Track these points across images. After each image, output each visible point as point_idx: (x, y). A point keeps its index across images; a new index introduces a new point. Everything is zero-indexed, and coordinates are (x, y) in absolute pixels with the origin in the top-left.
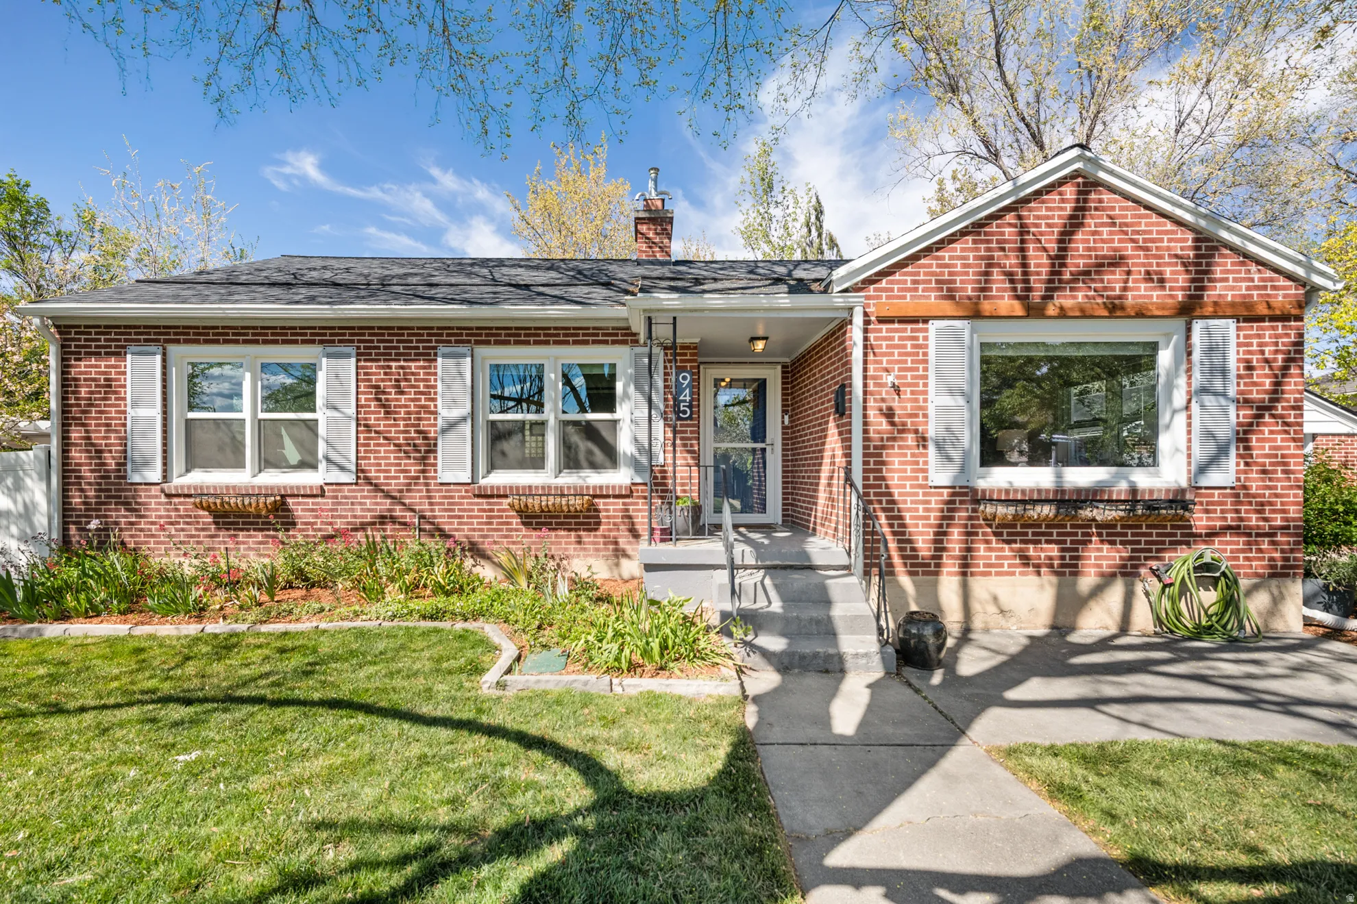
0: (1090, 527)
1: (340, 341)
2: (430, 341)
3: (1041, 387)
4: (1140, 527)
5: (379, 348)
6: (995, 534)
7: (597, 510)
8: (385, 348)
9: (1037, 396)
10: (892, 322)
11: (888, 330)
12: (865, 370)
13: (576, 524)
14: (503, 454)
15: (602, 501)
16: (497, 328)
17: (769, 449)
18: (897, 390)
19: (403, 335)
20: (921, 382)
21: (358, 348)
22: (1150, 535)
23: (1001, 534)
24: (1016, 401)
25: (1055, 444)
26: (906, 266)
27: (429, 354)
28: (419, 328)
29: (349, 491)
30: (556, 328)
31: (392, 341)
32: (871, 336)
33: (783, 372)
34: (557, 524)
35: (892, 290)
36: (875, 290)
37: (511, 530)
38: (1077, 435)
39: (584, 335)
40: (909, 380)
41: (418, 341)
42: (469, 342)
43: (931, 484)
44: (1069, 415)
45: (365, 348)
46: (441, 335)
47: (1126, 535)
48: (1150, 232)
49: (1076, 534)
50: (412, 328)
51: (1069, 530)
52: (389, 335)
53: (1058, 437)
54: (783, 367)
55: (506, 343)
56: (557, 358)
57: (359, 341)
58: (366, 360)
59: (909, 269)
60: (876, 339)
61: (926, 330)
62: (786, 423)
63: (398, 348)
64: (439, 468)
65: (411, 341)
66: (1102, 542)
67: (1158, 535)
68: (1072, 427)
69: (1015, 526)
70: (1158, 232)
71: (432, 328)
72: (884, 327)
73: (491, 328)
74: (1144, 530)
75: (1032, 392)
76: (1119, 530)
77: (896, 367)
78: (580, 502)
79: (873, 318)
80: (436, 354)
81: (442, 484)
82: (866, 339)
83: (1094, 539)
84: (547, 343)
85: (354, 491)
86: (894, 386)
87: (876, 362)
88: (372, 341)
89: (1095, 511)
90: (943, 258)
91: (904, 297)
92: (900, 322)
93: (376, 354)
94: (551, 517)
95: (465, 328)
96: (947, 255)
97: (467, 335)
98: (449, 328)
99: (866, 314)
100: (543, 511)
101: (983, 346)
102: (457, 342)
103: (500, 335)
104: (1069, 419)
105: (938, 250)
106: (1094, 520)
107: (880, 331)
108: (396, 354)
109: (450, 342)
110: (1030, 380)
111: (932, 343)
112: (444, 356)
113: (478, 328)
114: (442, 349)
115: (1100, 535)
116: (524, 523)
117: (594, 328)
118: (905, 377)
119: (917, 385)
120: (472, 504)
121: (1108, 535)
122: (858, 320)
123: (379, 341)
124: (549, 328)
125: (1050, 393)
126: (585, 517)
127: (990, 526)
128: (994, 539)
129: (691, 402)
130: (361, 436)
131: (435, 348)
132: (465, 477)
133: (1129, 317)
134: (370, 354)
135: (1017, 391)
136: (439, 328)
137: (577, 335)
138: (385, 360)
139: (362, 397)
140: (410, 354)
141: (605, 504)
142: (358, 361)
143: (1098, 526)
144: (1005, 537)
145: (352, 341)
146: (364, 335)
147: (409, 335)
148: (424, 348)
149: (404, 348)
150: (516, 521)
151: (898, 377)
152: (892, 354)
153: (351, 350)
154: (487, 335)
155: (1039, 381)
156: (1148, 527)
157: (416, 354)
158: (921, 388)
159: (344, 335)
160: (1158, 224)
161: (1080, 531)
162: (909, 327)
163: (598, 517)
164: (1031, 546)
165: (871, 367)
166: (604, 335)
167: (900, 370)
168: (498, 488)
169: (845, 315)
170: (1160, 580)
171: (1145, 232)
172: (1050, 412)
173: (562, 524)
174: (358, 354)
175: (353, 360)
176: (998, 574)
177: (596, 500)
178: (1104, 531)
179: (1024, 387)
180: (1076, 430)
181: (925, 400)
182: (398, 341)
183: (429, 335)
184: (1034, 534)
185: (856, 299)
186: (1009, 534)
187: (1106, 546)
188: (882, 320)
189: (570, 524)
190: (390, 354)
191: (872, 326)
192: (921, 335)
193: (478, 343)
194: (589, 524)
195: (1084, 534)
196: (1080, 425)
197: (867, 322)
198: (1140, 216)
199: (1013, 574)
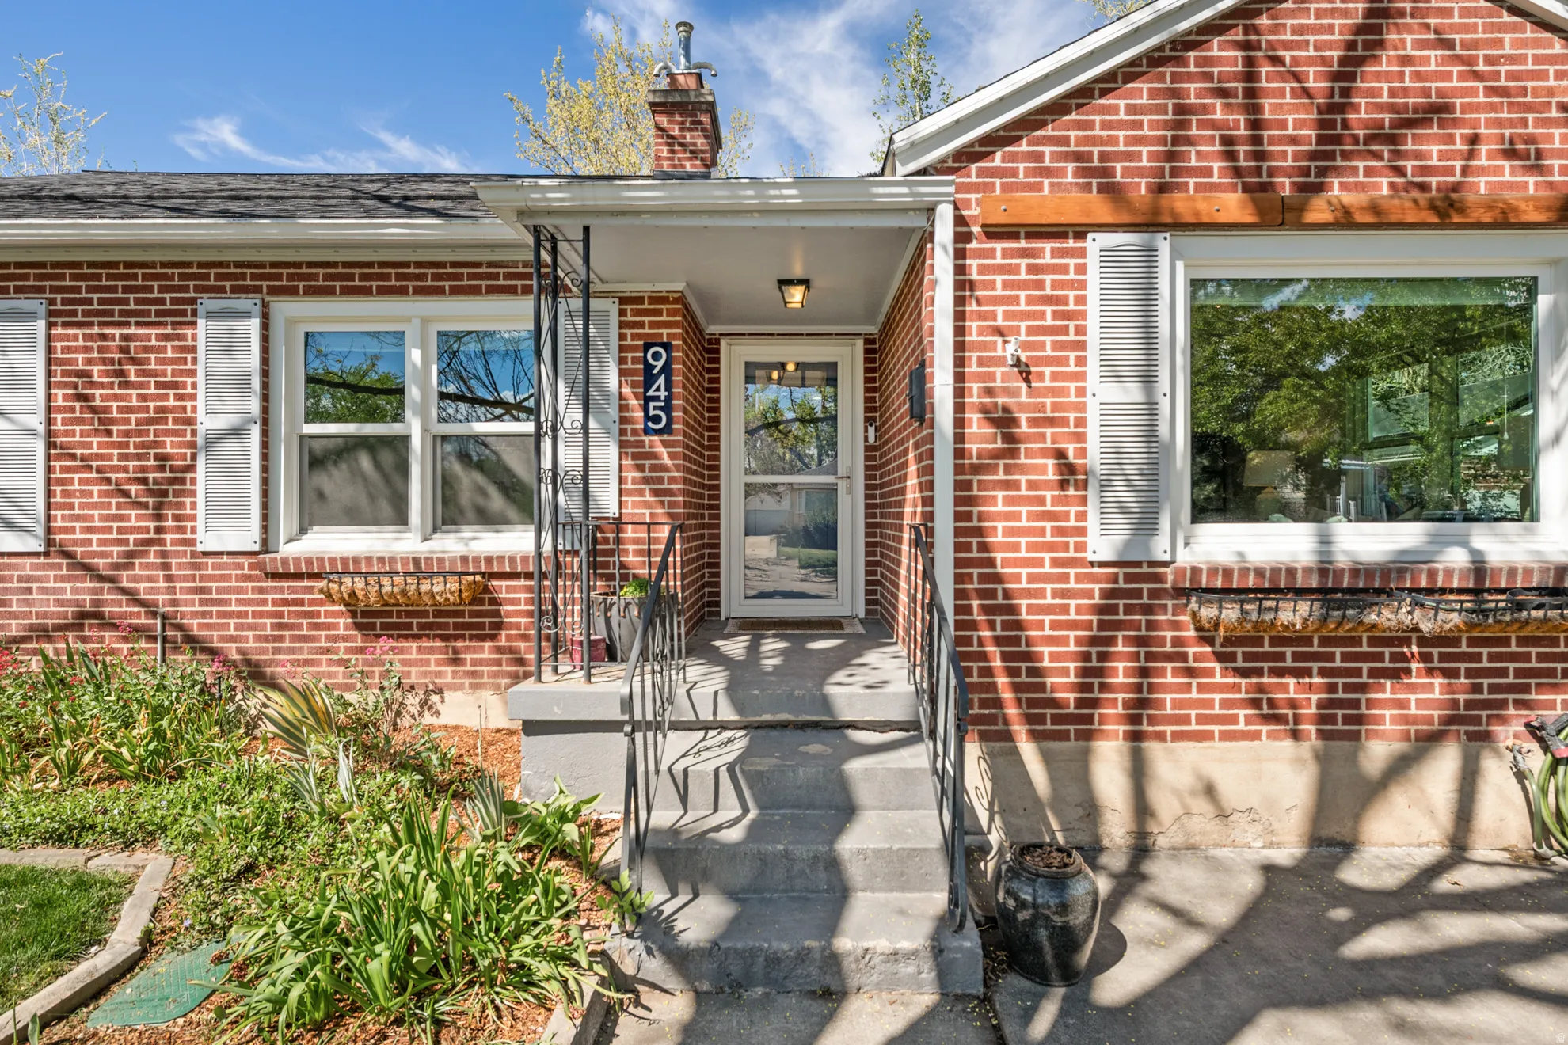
0: (1407, 642)
1: (18, 290)
2: (186, 289)
3: (1323, 387)
4: (1506, 641)
5: (90, 301)
6: (1220, 657)
7: (495, 602)
8: (101, 301)
9: (1315, 401)
10: (1015, 236)
11: (1006, 253)
12: (960, 331)
13: (456, 626)
14: (321, 495)
15: (504, 583)
16: (310, 265)
17: (842, 486)
18: (1024, 371)
19: (135, 277)
20: (1072, 355)
21: (52, 302)
22: (1527, 657)
23: (1232, 657)
24: (1282, 408)
25: (1345, 472)
26: (1042, 124)
27: (183, 313)
28: (164, 265)
29: (34, 567)
30: (419, 265)
31: (114, 289)
32: (973, 263)
33: (867, 351)
34: (421, 626)
35: (1014, 173)
36: (981, 173)
37: (335, 639)
38: (1377, 460)
39: (471, 276)
40: (1049, 352)
41: (162, 289)
42: (257, 289)
43: (1091, 557)
44: (1365, 427)
45: (64, 302)
46: (206, 277)
47: (1477, 657)
48: (1521, 59)
49: (1379, 657)
50: (152, 265)
51: (1365, 648)
52: (109, 277)
53: (1348, 463)
54: (867, 341)
55: (328, 292)
56: (425, 321)
57: (54, 290)
58: (65, 325)
59: (1049, 131)
60: (983, 269)
61: (1082, 253)
62: (871, 440)
63: (126, 301)
64: (200, 524)
65: (150, 289)
66: (1430, 672)
67: (1541, 657)
68: (1369, 446)
69: (1259, 641)
70: (1537, 59)
71: (188, 265)
72: (999, 246)
73: (298, 265)
74: (1514, 648)
75: (1306, 394)
76: (1464, 648)
77: (1023, 325)
78: (455, 587)
79: (976, 229)
80: (194, 313)
81: (205, 554)
82: (960, 270)
83: (1414, 666)
84: (402, 291)
85: (43, 567)
86: (1018, 363)
87: (981, 316)
88: (78, 290)
89: (1418, 612)
90: (1115, 109)
91: (1038, 187)
92: (1030, 236)
93: (85, 313)
94: (409, 614)
95: (249, 265)
96: (1122, 103)
97: (254, 277)
98: (220, 264)
99: (960, 220)
100: (386, 604)
101: (1196, 284)
102: (234, 289)
103: (314, 277)
104: (1366, 435)
105: (1104, 93)
106: (1416, 629)
107: (991, 253)
108: (122, 313)
109: (222, 289)
110: (1305, 374)
111: (1093, 277)
112: (210, 316)
113: (274, 265)
114: (207, 303)
115: (1426, 658)
116: (358, 627)
117: (490, 265)
118: (1041, 346)
119: (1064, 361)
120: (261, 590)
121: (1443, 657)
122: (944, 231)
123: (89, 289)
124: (407, 265)
125: (1336, 395)
126: (473, 614)
127: (1210, 641)
128: (1217, 666)
129: (668, 399)
130: (57, 464)
131: (193, 301)
132: (248, 539)
133: (1479, 225)
134: (74, 313)
135: (1284, 392)
136: (200, 265)
137: (459, 277)
138: (101, 324)
139: (59, 393)
140: (148, 313)
141: (509, 589)
142: (51, 325)
143: (1423, 641)
144: (1240, 663)
145: (41, 290)
146: (62, 277)
147: (145, 277)
148: (174, 301)
149: (138, 301)
150: (343, 624)
151: (1026, 346)
152: (1015, 300)
153: (38, 305)
154: (291, 277)
155: (1318, 378)
156: (1522, 641)
157: (158, 313)
158: (1072, 368)
159: (26, 277)
160: (1536, 43)
161: (1387, 651)
162: (1048, 246)
163: (497, 614)
164: (1291, 682)
165: (973, 325)
166: (508, 276)
167: (1031, 331)
168: (309, 561)
169: (920, 222)
170: (1546, 749)
171: (1512, 59)
172: (1336, 426)
173: (430, 626)
174: (51, 313)
175: (41, 324)
176: (1226, 736)
177: (495, 583)
178: (1435, 651)
179: (1297, 387)
180: (1376, 452)
181: (1081, 392)
182: (126, 289)
183: (182, 277)
184: (1296, 657)
185: (941, 188)
186: (1247, 657)
187: (1438, 682)
188: (994, 233)
189: (446, 626)
190: (111, 313)
191: (974, 245)
192: (1072, 262)
193: (274, 291)
194: (481, 626)
195: (1395, 657)
196: (1382, 443)
197: (962, 237)
198: (1502, 28)
199: (1256, 736)
